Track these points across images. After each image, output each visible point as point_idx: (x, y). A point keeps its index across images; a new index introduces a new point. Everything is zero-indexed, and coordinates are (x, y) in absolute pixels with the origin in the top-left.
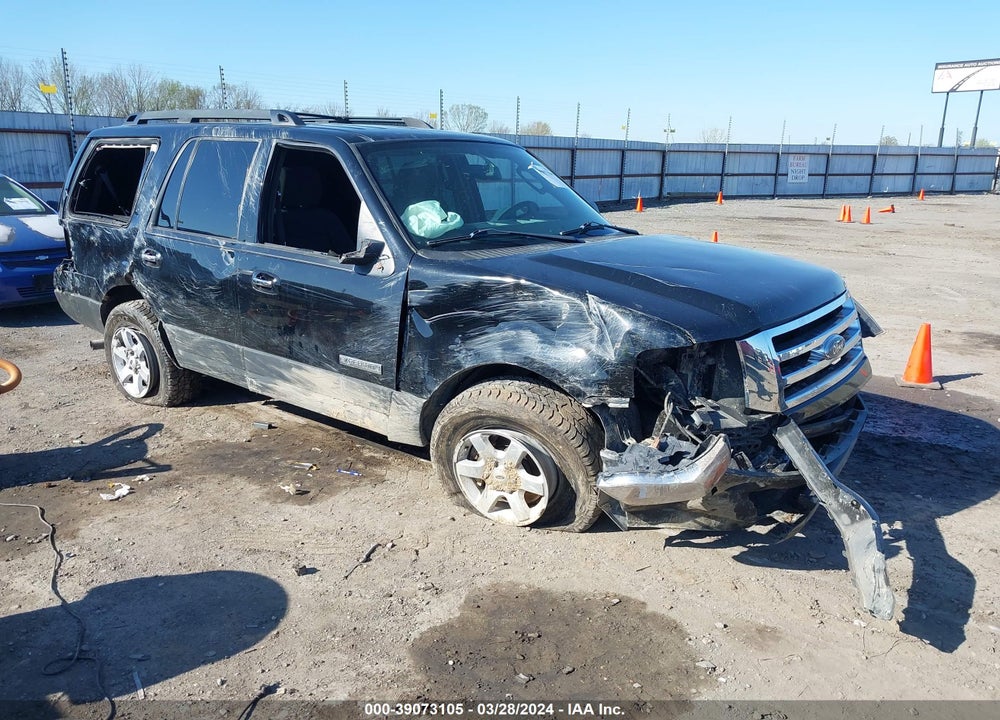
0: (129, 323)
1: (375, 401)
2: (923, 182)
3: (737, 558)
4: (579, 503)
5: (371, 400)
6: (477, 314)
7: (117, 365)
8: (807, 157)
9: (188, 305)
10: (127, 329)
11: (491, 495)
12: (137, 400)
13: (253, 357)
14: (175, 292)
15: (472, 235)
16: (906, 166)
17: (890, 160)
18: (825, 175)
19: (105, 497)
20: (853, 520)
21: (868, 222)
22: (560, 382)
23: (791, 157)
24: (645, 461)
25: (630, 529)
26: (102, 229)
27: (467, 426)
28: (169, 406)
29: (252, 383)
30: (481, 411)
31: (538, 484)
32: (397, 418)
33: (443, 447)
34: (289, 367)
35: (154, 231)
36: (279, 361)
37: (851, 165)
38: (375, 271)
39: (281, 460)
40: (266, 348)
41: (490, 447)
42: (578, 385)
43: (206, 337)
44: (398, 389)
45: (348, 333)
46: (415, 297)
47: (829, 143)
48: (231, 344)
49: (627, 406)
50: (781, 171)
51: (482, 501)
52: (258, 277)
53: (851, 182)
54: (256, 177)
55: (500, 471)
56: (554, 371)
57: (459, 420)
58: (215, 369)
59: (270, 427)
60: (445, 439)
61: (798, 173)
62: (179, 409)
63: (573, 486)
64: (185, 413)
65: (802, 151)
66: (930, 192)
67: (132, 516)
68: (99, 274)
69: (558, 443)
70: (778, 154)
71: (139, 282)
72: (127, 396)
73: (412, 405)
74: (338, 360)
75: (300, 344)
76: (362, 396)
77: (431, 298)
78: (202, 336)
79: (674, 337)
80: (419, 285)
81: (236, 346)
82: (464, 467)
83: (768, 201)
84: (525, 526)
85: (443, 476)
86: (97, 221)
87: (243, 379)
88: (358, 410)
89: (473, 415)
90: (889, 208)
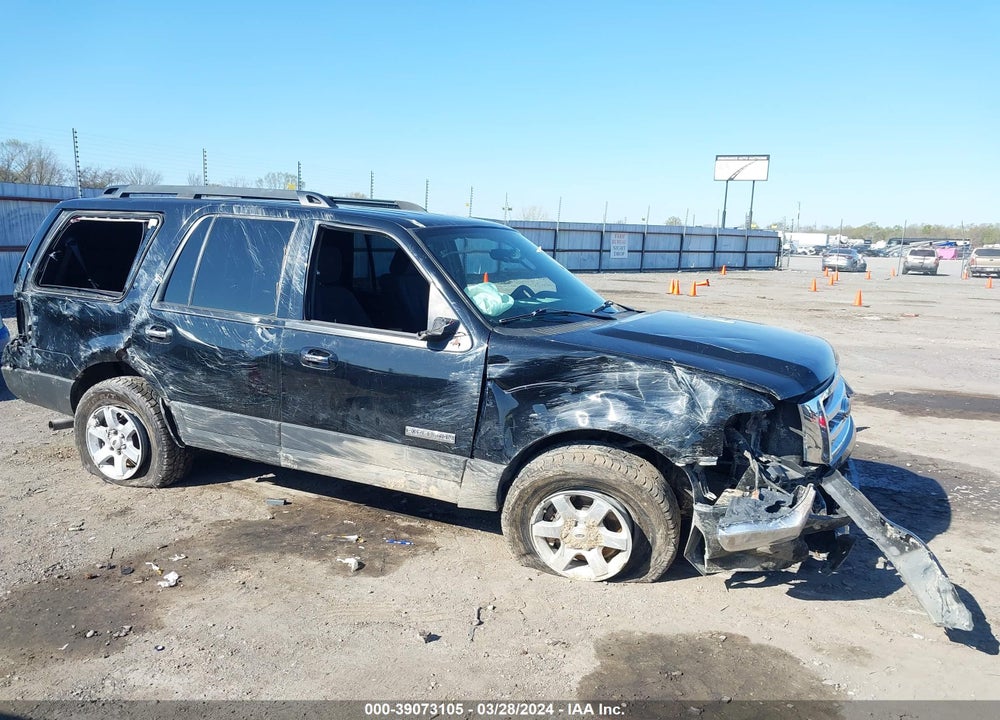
0: (116, 401)
1: (444, 470)
2: (722, 259)
3: (790, 593)
4: (655, 554)
5: (439, 469)
6: (560, 384)
7: (92, 446)
8: (626, 235)
9: (208, 382)
10: (112, 408)
11: (567, 553)
12: (120, 483)
13: (293, 433)
14: (190, 368)
15: (534, 313)
16: (708, 245)
17: (694, 238)
18: (641, 251)
19: (163, 584)
20: (902, 551)
21: (695, 294)
22: (655, 444)
23: (613, 235)
24: (755, 511)
25: (708, 574)
26: (81, 303)
27: (548, 488)
28: (160, 487)
29: (287, 458)
30: (566, 474)
31: (622, 539)
32: (473, 485)
33: (519, 510)
34: (342, 440)
35: (162, 306)
36: (327, 435)
37: (663, 243)
38: (451, 347)
39: (321, 534)
40: (312, 422)
41: (571, 508)
42: (674, 447)
43: (229, 414)
44: (472, 457)
45: (418, 405)
46: (495, 371)
47: (644, 223)
48: (264, 420)
49: (715, 464)
50: (604, 248)
51: (556, 560)
52: (309, 353)
53: (663, 258)
54: (299, 256)
55: (580, 529)
56: (647, 435)
57: (540, 484)
58: (235, 446)
59: (286, 503)
60: (522, 503)
61: (619, 249)
62: (173, 489)
63: (650, 540)
64: (182, 494)
65: (622, 230)
66: (730, 268)
67: (207, 601)
68: (73, 352)
69: (643, 500)
70: (601, 233)
71: (136, 357)
72: (105, 479)
73: (489, 473)
74: (403, 431)
75: (358, 418)
76: (428, 465)
77: (513, 371)
78: (224, 413)
79: (761, 402)
80: (498, 360)
81: (271, 421)
82: (539, 529)
83: (596, 275)
84: (602, 581)
85: (514, 538)
86: (75, 294)
87: (275, 454)
88: (423, 479)
89: (558, 478)
90: (705, 282)
